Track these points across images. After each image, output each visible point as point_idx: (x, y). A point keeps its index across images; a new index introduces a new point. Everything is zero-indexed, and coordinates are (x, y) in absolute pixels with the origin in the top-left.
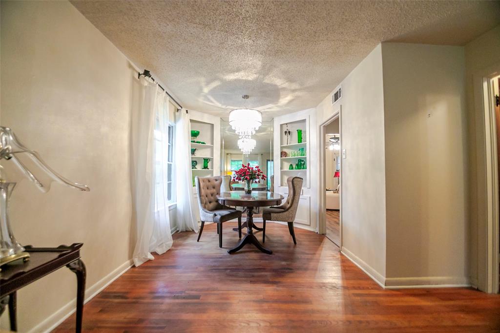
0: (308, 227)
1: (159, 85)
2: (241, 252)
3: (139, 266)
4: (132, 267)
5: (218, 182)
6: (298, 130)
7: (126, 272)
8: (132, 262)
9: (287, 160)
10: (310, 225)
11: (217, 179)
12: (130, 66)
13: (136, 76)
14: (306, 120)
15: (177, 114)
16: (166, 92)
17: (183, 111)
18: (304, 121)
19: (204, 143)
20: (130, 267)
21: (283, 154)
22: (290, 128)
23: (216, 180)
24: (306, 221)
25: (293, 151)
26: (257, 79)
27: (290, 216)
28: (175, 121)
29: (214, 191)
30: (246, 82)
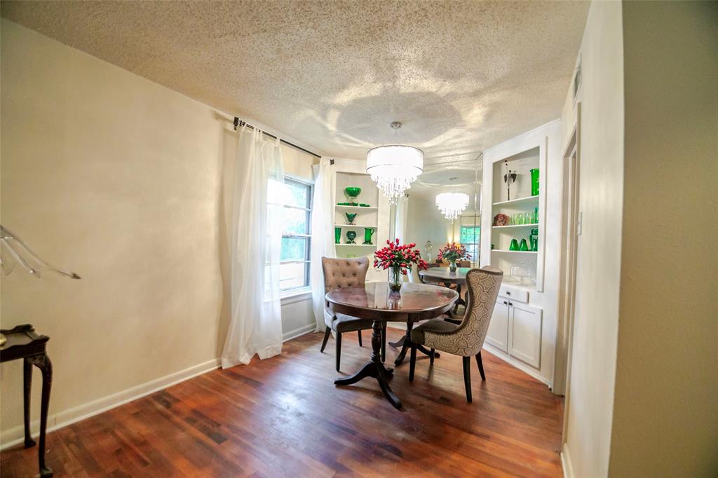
0: (536, 371)
1: (264, 132)
2: (356, 389)
3: (226, 369)
4: (218, 369)
5: (361, 267)
6: (532, 171)
7: (206, 374)
8: (220, 363)
9: (509, 232)
10: (539, 369)
11: (361, 261)
12: (218, 117)
13: (231, 127)
14: (539, 147)
15: (315, 166)
16: (281, 140)
17: (325, 161)
18: (535, 152)
19: (368, 206)
20: (216, 367)
21: (498, 219)
22: (514, 167)
23: (359, 263)
24: (532, 358)
25: (523, 212)
26: (386, 91)
27: (461, 344)
28: (314, 177)
29: (354, 280)
30: (373, 99)
